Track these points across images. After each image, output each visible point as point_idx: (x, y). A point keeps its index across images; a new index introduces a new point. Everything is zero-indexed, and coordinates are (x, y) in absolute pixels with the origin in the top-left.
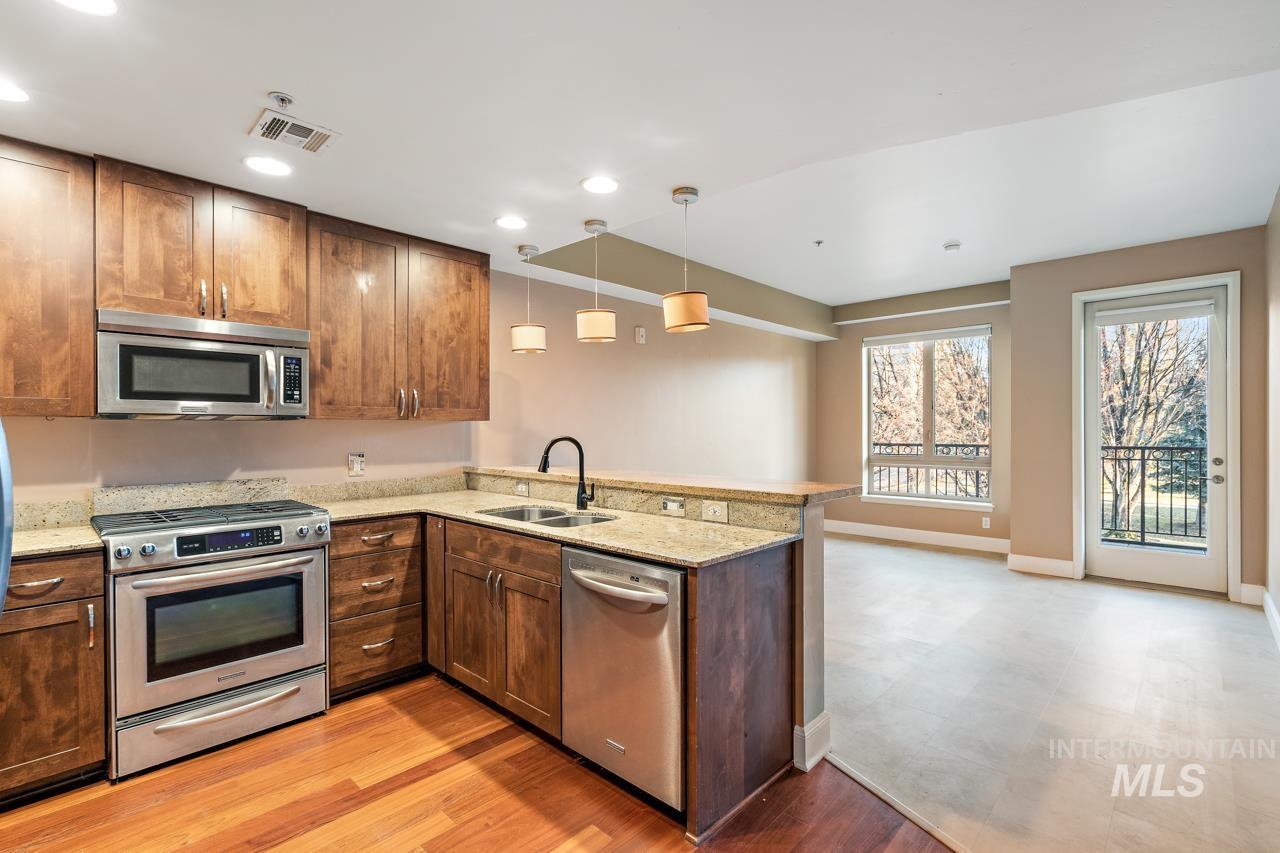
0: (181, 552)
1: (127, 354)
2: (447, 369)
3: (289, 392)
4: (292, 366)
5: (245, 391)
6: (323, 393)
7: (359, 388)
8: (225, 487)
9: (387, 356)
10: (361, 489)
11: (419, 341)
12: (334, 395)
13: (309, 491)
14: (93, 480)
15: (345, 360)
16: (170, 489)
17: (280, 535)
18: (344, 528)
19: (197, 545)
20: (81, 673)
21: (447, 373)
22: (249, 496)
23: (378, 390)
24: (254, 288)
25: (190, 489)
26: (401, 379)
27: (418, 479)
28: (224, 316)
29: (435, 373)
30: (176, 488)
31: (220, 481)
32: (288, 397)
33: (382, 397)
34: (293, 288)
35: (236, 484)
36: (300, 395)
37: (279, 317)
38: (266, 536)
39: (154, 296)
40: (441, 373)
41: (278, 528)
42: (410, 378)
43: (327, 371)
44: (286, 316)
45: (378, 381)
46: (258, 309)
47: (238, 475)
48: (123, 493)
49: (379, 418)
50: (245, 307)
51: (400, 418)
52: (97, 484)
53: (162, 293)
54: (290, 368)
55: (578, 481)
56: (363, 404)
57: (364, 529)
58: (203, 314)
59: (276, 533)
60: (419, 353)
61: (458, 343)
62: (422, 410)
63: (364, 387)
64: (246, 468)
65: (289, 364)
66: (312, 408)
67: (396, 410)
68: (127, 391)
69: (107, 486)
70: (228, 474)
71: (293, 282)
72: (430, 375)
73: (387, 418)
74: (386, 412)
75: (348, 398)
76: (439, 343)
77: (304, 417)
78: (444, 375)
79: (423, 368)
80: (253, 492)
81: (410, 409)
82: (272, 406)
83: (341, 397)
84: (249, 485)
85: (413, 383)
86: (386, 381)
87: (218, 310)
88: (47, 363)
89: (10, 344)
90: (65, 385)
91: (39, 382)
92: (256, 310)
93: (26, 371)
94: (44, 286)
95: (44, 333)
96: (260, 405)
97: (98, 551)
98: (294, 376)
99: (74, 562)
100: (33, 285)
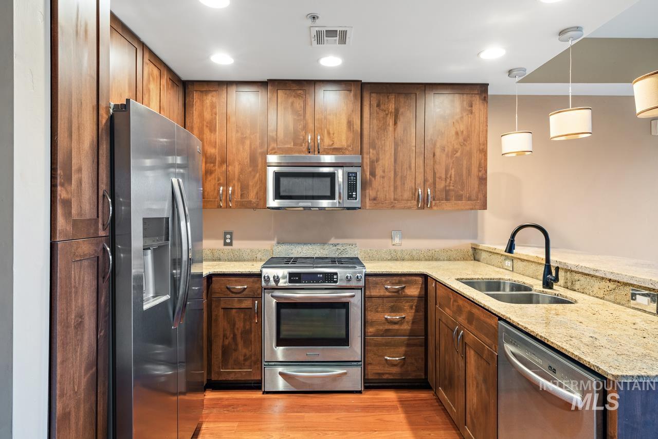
0: (290, 281)
1: (278, 176)
2: (453, 173)
3: (350, 193)
5: (328, 194)
6: (370, 193)
7: (392, 189)
8: (326, 247)
9: (410, 167)
10: (399, 255)
11: (432, 156)
12: (377, 195)
13: (368, 254)
14: (274, 240)
15: (384, 172)
17: (337, 278)
18: (374, 279)
19: (297, 278)
20: (253, 334)
21: (453, 176)
22: (338, 253)
23: (404, 190)
24: (333, 134)
25: (311, 247)
26: (419, 182)
27: (437, 250)
28: (319, 152)
29: (444, 176)
30: (305, 246)
31: (324, 244)
32: (350, 197)
33: (407, 195)
34: (353, 131)
35: (331, 246)
36: (356, 195)
37: (346, 149)
38: (329, 277)
39: (289, 146)
40: (448, 176)
41: (336, 274)
42: (425, 181)
43: (373, 179)
44: (350, 148)
45: (404, 184)
46: (336, 146)
47: (333, 241)
48: (284, 247)
49: (404, 208)
50: (329, 146)
51: (419, 208)
52: (274, 242)
53: (292, 144)
54: (351, 179)
55: (544, 262)
56: (395, 200)
57: (386, 281)
58: (309, 152)
59: (335, 277)
60: (432, 163)
61: (462, 154)
62: (434, 202)
63: (395, 188)
64: (337, 237)
65: (350, 177)
66: (363, 201)
67: (416, 203)
68: (278, 196)
71: (353, 128)
72: (440, 178)
73: (409, 208)
74: (409, 204)
75: (386, 196)
76: (447, 155)
77: (360, 208)
78: (451, 177)
79: (435, 173)
80: (339, 251)
81: (426, 201)
82: (341, 201)
83: (381, 196)
84: (337, 247)
85: (428, 184)
86: (409, 184)
87: (316, 149)
88: (251, 183)
89: (239, 176)
90: (257, 193)
91: (248, 192)
92: (334, 147)
93: (244, 188)
94: (250, 147)
95: (250, 169)
96: (335, 201)
97: (259, 275)
98: (353, 184)
99: (251, 280)
100: (247, 147)
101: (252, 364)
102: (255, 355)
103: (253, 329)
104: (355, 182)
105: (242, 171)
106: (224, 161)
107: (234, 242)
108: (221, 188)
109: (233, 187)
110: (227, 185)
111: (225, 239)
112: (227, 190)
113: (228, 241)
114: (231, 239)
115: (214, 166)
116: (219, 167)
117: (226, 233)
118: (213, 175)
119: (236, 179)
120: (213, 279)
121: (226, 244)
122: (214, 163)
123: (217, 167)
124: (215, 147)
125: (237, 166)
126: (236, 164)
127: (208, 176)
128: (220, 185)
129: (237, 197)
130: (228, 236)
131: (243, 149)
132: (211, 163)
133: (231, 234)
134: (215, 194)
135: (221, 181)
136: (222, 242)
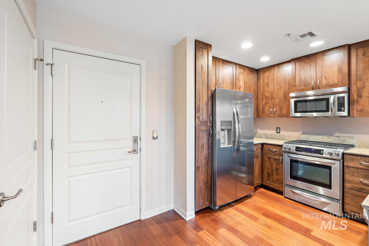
0: (296, 150)
1: (296, 103)
3: (340, 108)
4: (341, 100)
5: (325, 109)
6: (358, 108)
8: (332, 137)
12: (363, 108)
16: (316, 136)
18: (351, 156)
20: (280, 171)
22: (340, 141)
24: (328, 78)
25: (321, 137)
28: (319, 88)
31: (330, 135)
32: (340, 110)
34: (342, 74)
35: (335, 137)
36: (344, 109)
37: (337, 84)
38: (319, 152)
39: (302, 88)
41: (323, 150)
43: (360, 99)
44: (340, 83)
46: (330, 84)
47: (337, 134)
50: (326, 84)
52: (301, 133)
53: (304, 86)
54: (340, 100)
57: (360, 159)
58: (313, 89)
59: (322, 152)
65: (340, 99)
68: (296, 111)
69: (303, 134)
70: (334, 134)
71: (342, 72)
82: (333, 113)
83: (367, 108)
84: (339, 138)
87: (317, 87)
88: (284, 106)
89: (279, 104)
90: (287, 111)
91: (283, 110)
92: (329, 84)
93: (281, 109)
94: (284, 91)
95: (284, 100)
96: (329, 113)
97: (282, 146)
99: (279, 147)
100: (282, 91)
101: (280, 183)
102: (281, 180)
103: (280, 169)
104: (343, 102)
105: (280, 102)
106: (272, 98)
107: (281, 132)
108: (271, 109)
109: (276, 108)
110: (274, 108)
111: (277, 130)
112: (274, 110)
113: (278, 131)
114: (279, 130)
115: (269, 100)
116: (270, 101)
117: (277, 128)
118: (268, 104)
120: (264, 145)
121: (277, 132)
122: (268, 99)
123: (269, 101)
124: (269, 93)
125: (278, 100)
126: (278, 98)
127: (266, 104)
128: (271, 108)
129: (278, 112)
130: (278, 129)
131: (280, 92)
132: (267, 99)
133: (279, 128)
134: (269, 112)
135: (271, 106)
136: (276, 131)
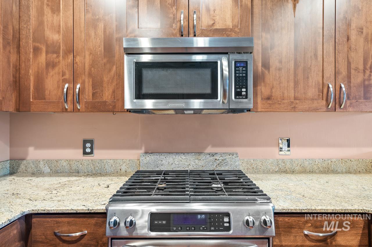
0: (152, 226)
1: (140, 67)
3: (238, 90)
4: (241, 69)
5: (208, 91)
6: (263, 91)
7: (292, 84)
8: (202, 157)
9: (316, 55)
10: (288, 165)
11: (346, 40)
12: (272, 92)
13: (252, 164)
14: (141, 149)
15: (281, 62)
16: (174, 157)
17: (229, 222)
18: (287, 219)
19: (164, 222)
22: (216, 164)
23: (308, 86)
24: (214, 11)
25: (184, 158)
26: (328, 76)
27: (333, 160)
28: (195, 34)
29: (361, 67)
30: (177, 156)
31: (200, 153)
32: (238, 94)
33: (312, 92)
35: (208, 156)
36: (246, 92)
37: (232, 30)
41: (228, 215)
42: (336, 74)
43: (267, 72)
44: (236, 29)
45: (308, 78)
46: (217, 27)
48: (152, 157)
49: (309, 110)
50: (208, 26)
51: (328, 110)
52: (142, 151)
54: (239, 70)
56: (295, 98)
57: (306, 222)
58: (182, 36)
59: (226, 219)
60: (346, 49)
62: (348, 102)
63: (296, 83)
64: (214, 146)
65: (238, 67)
66: (255, 103)
67: (324, 102)
68: (140, 95)
69: (146, 153)
72: (357, 69)
73: (316, 110)
74: (315, 104)
75: (283, 93)
77: (249, 110)
79: (349, 63)
80: (218, 162)
81: (337, 100)
82: (226, 101)
83: (277, 93)
84: (215, 157)
85: (340, 77)
86: (315, 78)
87: (191, 32)
88: (105, 79)
89: (90, 70)
90: (114, 92)
91: (102, 91)
92: (215, 28)
93: (97, 85)
94: (105, 31)
95: (105, 60)
96: (217, 100)
97: (103, 215)
98: (243, 77)
99: (93, 221)
100: (100, 32)
104: (244, 75)
105: (92, 65)
106: (71, 50)
107: (95, 151)
108: (66, 86)
109: (83, 83)
110: (74, 83)
111: (84, 148)
112: (74, 88)
113: (88, 150)
114: (92, 148)
115: (58, 57)
116: (64, 58)
117: (85, 142)
118: (56, 69)
119: (87, 73)
120: (34, 220)
121: (85, 153)
122: (57, 52)
123: (61, 58)
124: (59, 32)
125: (87, 57)
126: (87, 53)
127: (50, 70)
128: (65, 81)
129: (88, 96)
130: (88, 145)
131: (95, 34)
132: (54, 52)
133: (91, 142)
134: (60, 93)
135: (67, 76)
136: (81, 151)
